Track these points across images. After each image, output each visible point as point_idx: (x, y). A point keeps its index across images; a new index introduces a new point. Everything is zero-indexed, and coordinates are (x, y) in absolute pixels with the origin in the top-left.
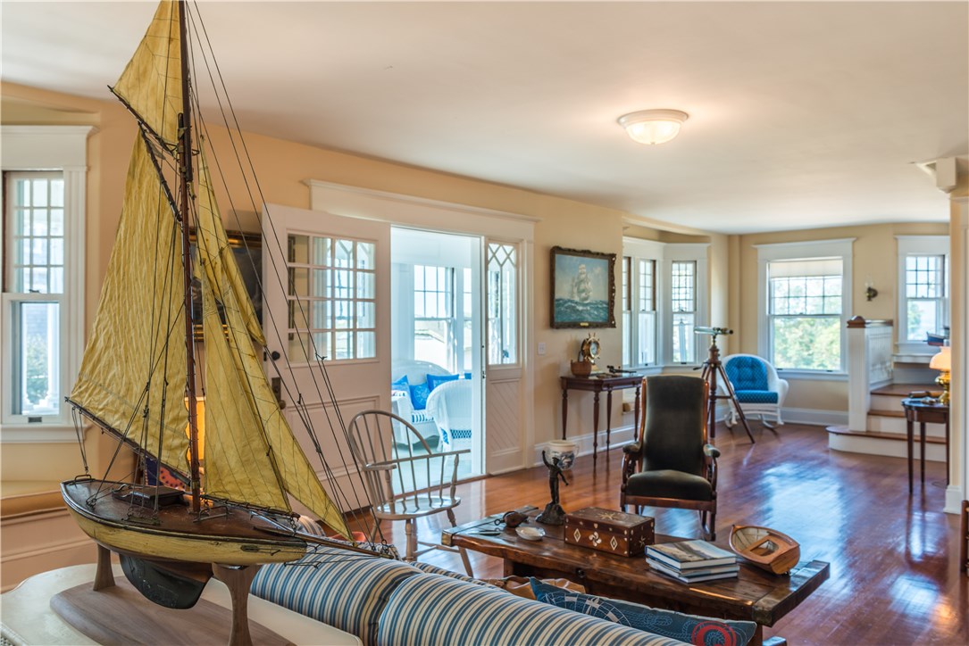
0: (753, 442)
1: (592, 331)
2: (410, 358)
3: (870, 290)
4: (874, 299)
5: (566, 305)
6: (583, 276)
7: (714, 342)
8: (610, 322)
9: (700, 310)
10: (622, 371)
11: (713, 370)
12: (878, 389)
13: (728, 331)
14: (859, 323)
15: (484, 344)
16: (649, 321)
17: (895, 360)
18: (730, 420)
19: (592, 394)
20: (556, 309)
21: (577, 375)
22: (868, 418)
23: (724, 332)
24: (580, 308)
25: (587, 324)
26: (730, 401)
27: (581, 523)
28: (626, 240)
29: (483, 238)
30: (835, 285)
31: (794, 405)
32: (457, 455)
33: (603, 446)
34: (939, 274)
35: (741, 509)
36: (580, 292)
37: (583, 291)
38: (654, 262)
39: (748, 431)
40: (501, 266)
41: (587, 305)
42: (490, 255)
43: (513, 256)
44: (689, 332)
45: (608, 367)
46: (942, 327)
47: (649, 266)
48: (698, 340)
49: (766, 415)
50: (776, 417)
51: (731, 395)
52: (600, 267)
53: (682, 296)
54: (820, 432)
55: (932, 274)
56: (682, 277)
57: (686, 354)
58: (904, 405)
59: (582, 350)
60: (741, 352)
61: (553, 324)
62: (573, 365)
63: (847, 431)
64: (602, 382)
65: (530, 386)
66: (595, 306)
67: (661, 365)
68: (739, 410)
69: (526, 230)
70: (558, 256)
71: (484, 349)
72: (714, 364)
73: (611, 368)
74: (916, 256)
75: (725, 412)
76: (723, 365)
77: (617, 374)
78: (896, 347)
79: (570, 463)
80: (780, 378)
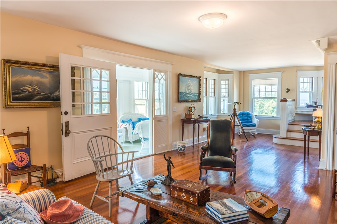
0: (248, 141)
1: (192, 103)
2: (133, 112)
3: (287, 89)
4: (288, 92)
5: (183, 94)
6: (190, 84)
7: (235, 107)
8: (199, 100)
9: (230, 96)
10: (203, 117)
11: (234, 116)
12: (290, 123)
13: (239, 103)
14: (284, 100)
15: (153, 108)
16: (213, 100)
17: (295, 112)
18: (240, 132)
19: (192, 125)
20: (180, 96)
21: (187, 119)
22: (287, 132)
23: (238, 103)
24: (189, 95)
25: (191, 101)
26: (240, 127)
27: (178, 189)
28: (205, 72)
29: (153, 70)
30: (275, 88)
31: (261, 128)
32: (133, 153)
33: (196, 142)
34: (311, 84)
35: (244, 168)
36: (188, 90)
37: (190, 89)
38: (215, 80)
39: (246, 137)
40: (160, 80)
41: (191, 94)
42: (155, 76)
43: (164, 77)
44: (226, 103)
45: (198, 115)
46: (311, 101)
47: (213, 81)
48: (229, 107)
49: (251, 131)
50: (255, 132)
51: (240, 125)
52: (196, 81)
53: (224, 91)
54: (270, 137)
55: (308, 84)
56: (224, 85)
57: (225, 111)
58: (303, 129)
59: (189, 110)
60: (243, 110)
61: (179, 101)
62: (186, 115)
63: (279, 137)
64: (196, 121)
65: (170, 122)
66: (194, 94)
67: (217, 114)
68: (242, 129)
69: (169, 68)
70: (180, 77)
71: (153, 110)
72: (234, 114)
73: (199, 116)
74: (303, 78)
75: (238, 130)
76: (238, 114)
77: (201, 118)
78: (296, 108)
79: (184, 149)
80: (256, 119)
